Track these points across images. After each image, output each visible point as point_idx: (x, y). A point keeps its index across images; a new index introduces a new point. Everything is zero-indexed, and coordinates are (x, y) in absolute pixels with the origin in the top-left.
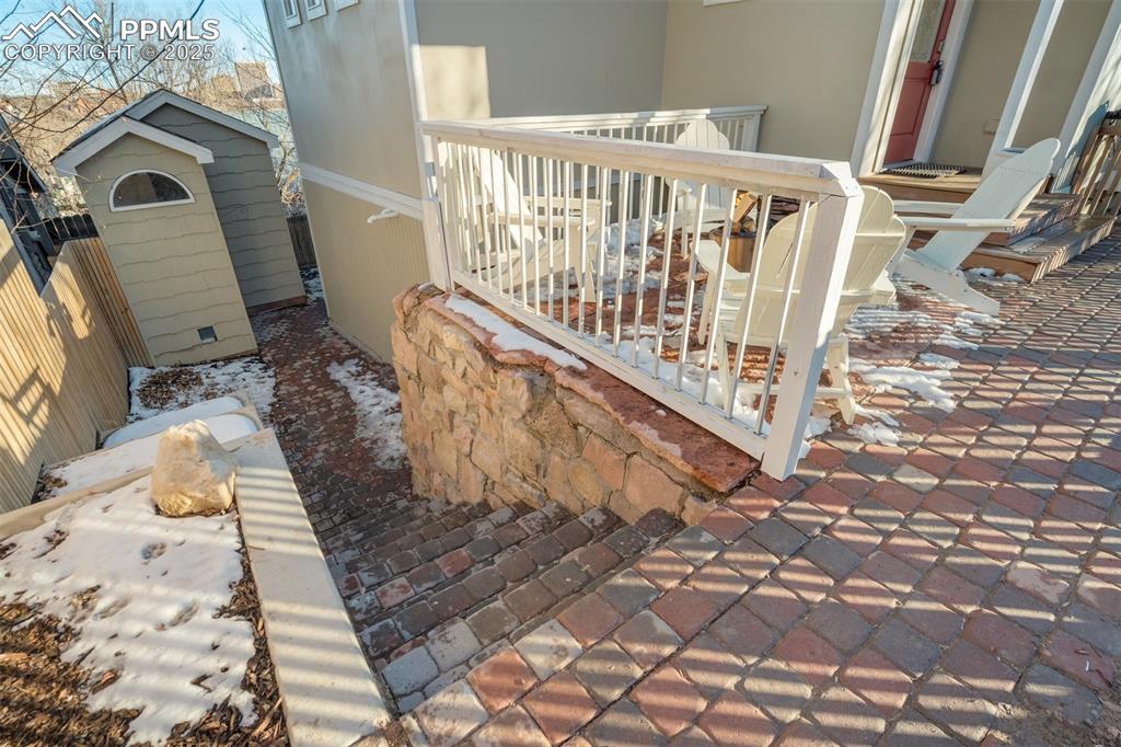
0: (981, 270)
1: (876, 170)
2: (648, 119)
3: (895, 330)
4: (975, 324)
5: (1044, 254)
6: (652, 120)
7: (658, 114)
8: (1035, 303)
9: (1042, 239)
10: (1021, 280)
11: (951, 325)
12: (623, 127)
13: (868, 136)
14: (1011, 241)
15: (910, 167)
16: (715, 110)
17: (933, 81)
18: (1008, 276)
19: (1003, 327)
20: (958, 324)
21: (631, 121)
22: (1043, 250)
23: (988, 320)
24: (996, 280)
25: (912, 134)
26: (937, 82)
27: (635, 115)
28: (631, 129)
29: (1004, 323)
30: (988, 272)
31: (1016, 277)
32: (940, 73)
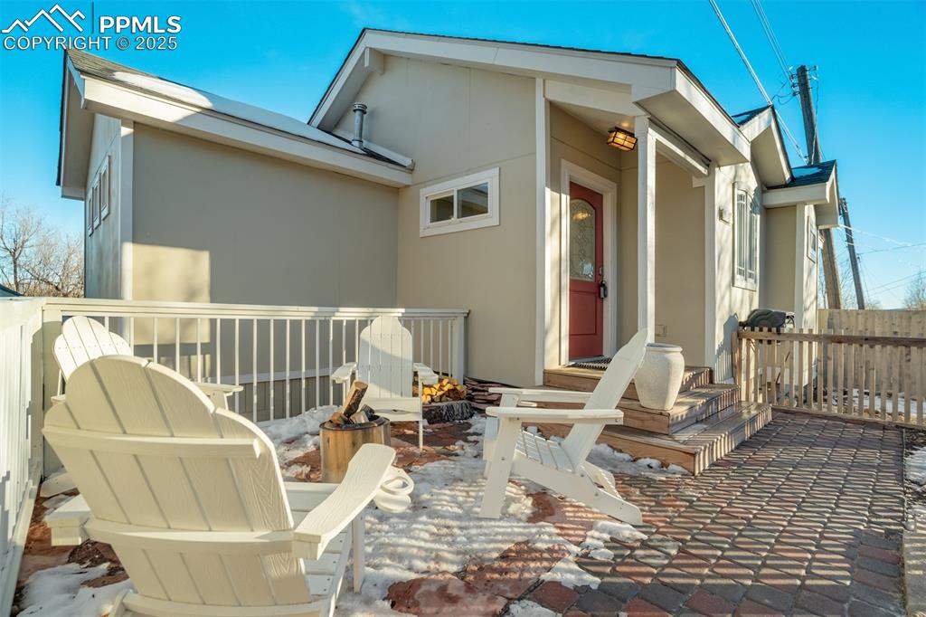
0: (648, 461)
1: (563, 363)
2: (333, 314)
3: (505, 556)
4: (613, 540)
5: (701, 443)
6: (337, 314)
7: (341, 309)
8: (691, 502)
9: (705, 426)
10: (686, 471)
11: (578, 544)
12: (303, 319)
13: (545, 333)
14: (674, 429)
15: (599, 362)
16: (410, 310)
17: (602, 296)
18: (673, 467)
19: (645, 545)
20: (589, 541)
21: (312, 314)
22: (703, 437)
23: (627, 533)
24: (661, 472)
25: (595, 334)
26: (605, 296)
27: (316, 309)
28: (315, 321)
29: (645, 537)
30: (655, 463)
31: (680, 469)
32: (605, 289)
